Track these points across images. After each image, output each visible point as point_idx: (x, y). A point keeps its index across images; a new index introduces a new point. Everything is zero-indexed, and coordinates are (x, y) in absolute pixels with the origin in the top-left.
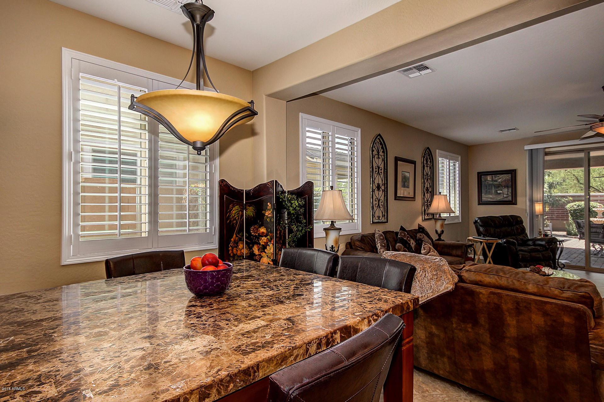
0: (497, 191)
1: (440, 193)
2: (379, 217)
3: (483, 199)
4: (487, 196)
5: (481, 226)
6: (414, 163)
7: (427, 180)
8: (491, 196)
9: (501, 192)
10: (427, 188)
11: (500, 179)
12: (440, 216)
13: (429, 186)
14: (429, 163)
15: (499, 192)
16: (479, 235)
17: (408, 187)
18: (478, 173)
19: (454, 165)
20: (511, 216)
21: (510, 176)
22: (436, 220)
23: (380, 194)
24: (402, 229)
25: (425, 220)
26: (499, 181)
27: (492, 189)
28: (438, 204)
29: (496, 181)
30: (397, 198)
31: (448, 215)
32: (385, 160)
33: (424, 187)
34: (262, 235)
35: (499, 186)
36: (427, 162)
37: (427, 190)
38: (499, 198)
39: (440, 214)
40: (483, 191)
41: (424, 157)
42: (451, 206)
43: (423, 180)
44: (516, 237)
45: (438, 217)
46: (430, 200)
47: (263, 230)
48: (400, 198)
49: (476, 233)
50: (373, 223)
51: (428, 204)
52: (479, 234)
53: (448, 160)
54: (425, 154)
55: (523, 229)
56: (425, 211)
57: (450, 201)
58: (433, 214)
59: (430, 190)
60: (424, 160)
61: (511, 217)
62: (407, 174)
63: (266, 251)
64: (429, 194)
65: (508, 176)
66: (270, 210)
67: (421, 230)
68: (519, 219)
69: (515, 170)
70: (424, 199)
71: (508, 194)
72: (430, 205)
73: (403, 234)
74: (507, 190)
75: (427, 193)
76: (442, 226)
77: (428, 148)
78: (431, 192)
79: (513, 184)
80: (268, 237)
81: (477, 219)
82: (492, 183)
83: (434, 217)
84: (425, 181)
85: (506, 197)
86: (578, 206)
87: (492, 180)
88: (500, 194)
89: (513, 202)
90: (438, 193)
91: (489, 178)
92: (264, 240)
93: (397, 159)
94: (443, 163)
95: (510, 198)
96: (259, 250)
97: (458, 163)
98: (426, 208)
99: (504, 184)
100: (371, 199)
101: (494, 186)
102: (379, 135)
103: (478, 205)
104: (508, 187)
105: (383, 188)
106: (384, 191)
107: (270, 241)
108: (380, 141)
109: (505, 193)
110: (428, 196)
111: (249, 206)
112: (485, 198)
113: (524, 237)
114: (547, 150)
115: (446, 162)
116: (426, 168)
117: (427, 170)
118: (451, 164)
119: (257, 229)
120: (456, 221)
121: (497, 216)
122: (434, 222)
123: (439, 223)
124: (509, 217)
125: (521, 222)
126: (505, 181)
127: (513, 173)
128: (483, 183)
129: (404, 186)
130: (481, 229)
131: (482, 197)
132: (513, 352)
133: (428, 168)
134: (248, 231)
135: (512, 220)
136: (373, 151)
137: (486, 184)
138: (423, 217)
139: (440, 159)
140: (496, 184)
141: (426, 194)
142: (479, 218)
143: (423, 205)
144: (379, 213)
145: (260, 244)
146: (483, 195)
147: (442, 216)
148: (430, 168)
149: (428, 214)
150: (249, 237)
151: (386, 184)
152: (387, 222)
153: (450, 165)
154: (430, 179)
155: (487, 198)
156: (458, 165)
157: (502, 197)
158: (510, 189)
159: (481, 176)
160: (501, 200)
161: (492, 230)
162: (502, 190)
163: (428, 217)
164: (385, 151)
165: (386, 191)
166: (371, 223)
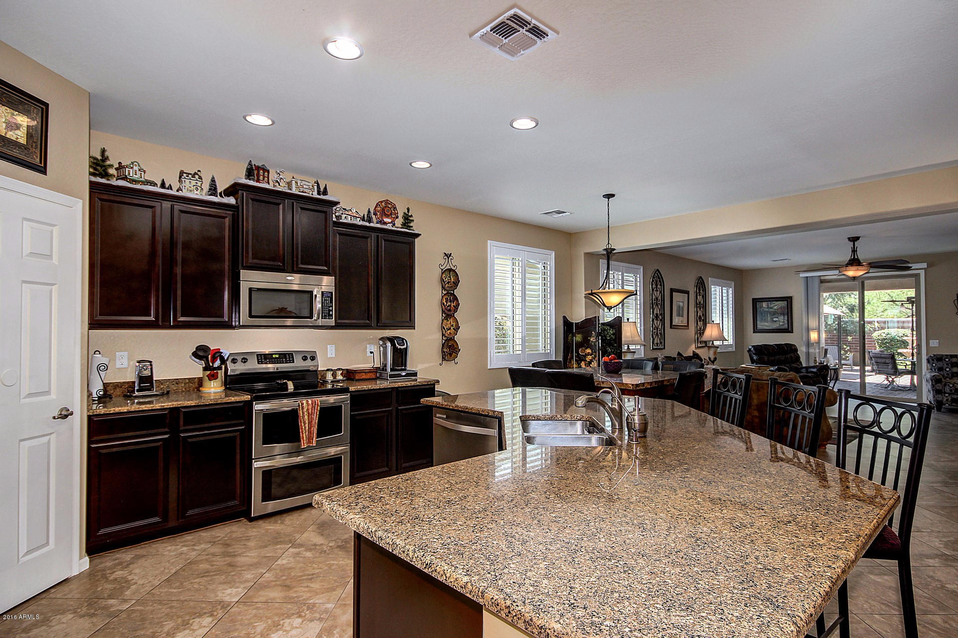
0: (773, 318)
1: (713, 321)
2: (658, 344)
3: (758, 326)
4: (762, 324)
5: (754, 354)
6: (687, 292)
7: (700, 309)
8: (766, 324)
9: (777, 319)
10: (700, 316)
11: (777, 305)
12: (713, 344)
13: (701, 315)
14: (701, 291)
15: (775, 319)
16: (752, 363)
17: (682, 316)
18: (754, 300)
19: (728, 292)
20: (786, 344)
21: (785, 303)
22: (709, 347)
23: (658, 323)
24: (679, 354)
25: (699, 347)
26: (775, 307)
27: (767, 316)
28: (710, 332)
29: (772, 308)
30: (673, 327)
31: (721, 344)
32: (662, 292)
33: (697, 315)
34: (588, 354)
35: (774, 314)
36: (700, 291)
37: (700, 317)
38: (775, 326)
39: (713, 342)
40: (758, 318)
41: (697, 286)
42: (724, 335)
43: (696, 309)
44: (790, 366)
45: (711, 345)
46: (702, 328)
47: (589, 351)
48: (675, 327)
49: (750, 361)
50: (653, 349)
51: (701, 332)
52: (753, 361)
53: (720, 288)
54: (697, 284)
55: (798, 358)
56: (698, 338)
57: (723, 330)
58: (705, 342)
59: (703, 318)
60: (697, 289)
61: (786, 346)
62: (681, 304)
63: (591, 365)
64: (701, 323)
65: (784, 304)
66: (594, 337)
67: (696, 356)
68: (793, 348)
69: (791, 297)
70: (697, 327)
71: (784, 322)
72: (703, 333)
73: (680, 359)
74: (782, 317)
75: (700, 321)
76: (715, 353)
77: (701, 277)
78: (703, 320)
79: (789, 311)
80: (593, 356)
81: (750, 347)
82: (767, 310)
83: (706, 344)
84: (698, 309)
85: (782, 325)
86: (887, 335)
87: (768, 307)
88: (776, 321)
89: (789, 330)
90: (710, 322)
91: (764, 305)
92: (589, 358)
93: (672, 291)
94: (715, 291)
95: (786, 326)
96: (585, 365)
97: (731, 289)
98: (699, 335)
99: (780, 311)
100: (651, 328)
101: (770, 313)
102: (658, 270)
103: (753, 333)
104: (784, 315)
105: (660, 317)
106: (661, 320)
107: (594, 359)
108: (658, 275)
109: (781, 321)
110: (700, 324)
111: (578, 334)
112: (760, 325)
113: (798, 365)
114: (822, 278)
115: (718, 289)
116: (698, 297)
117: (700, 298)
118: (725, 291)
119: (584, 350)
120: (730, 349)
121: (772, 344)
122: (707, 351)
123: (712, 351)
124: (784, 345)
125: (796, 350)
126: (781, 308)
127: (789, 300)
128: (758, 310)
129: (679, 315)
130: (755, 358)
131: (758, 324)
132: (756, 413)
133: (701, 297)
134: (577, 352)
135: (786, 349)
136: (652, 285)
137: (762, 311)
138: (696, 344)
139: (712, 287)
140: (772, 311)
141: (699, 323)
142: (753, 346)
143: (696, 333)
144: (657, 340)
145: (586, 361)
146: (758, 322)
147: (715, 344)
148: (703, 296)
149: (700, 342)
150: (578, 355)
151: (663, 315)
152: (664, 348)
153: (723, 292)
154: (703, 307)
155: (763, 326)
156: (731, 291)
157: (778, 325)
158: (786, 317)
159: (756, 302)
160: (777, 328)
161: (766, 358)
162: (777, 318)
163: (701, 345)
164: (662, 284)
165: (663, 321)
166: (651, 349)
